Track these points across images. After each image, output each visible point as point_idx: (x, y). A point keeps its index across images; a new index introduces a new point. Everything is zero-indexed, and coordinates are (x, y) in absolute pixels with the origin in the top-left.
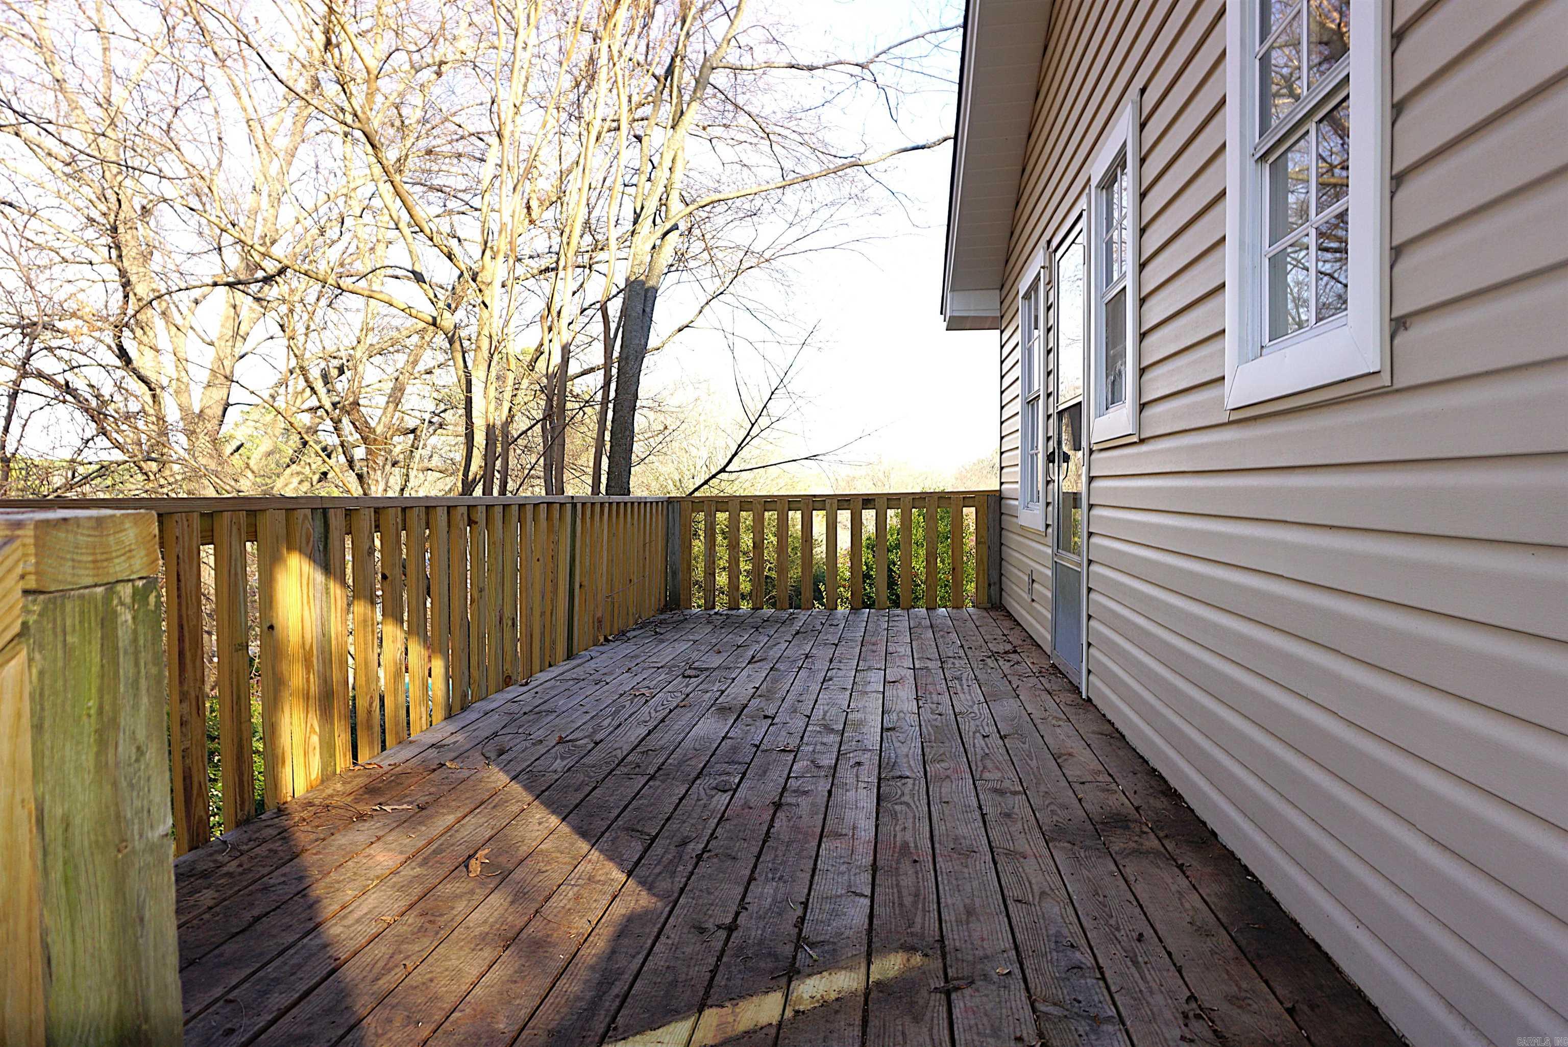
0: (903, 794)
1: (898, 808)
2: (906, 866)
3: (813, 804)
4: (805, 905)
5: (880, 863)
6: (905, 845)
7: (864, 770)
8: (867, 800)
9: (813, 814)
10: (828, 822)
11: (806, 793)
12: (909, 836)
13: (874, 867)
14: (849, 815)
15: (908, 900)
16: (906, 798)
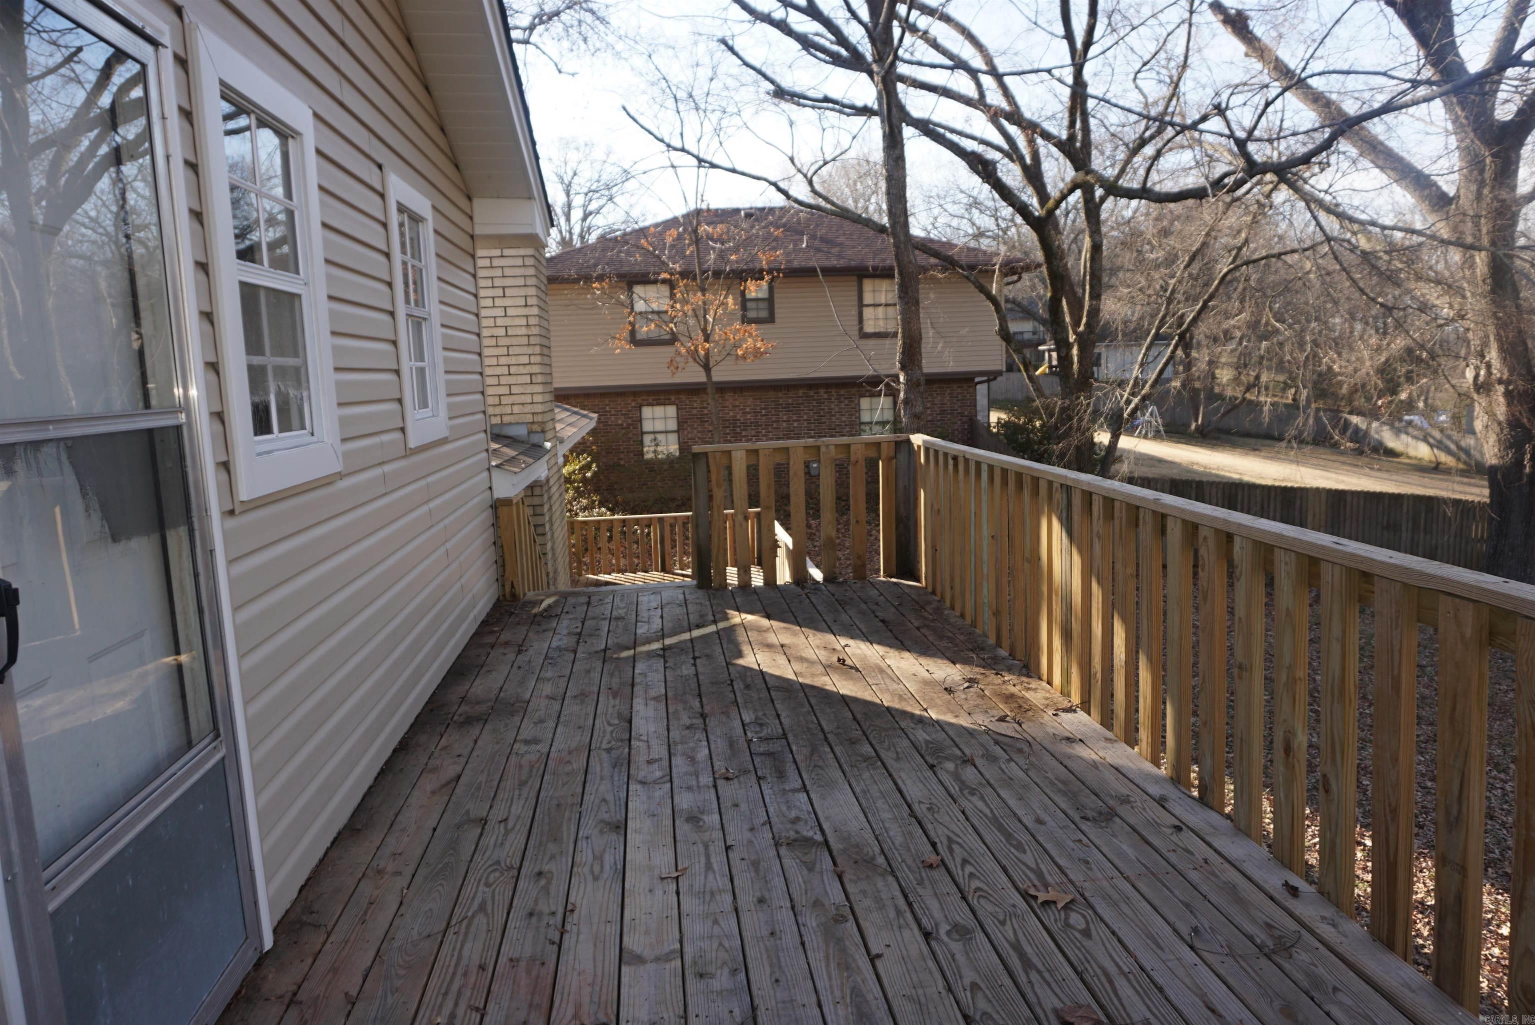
0: (612, 732)
1: (616, 721)
2: (615, 686)
3: (678, 719)
4: (665, 668)
5: (629, 688)
6: (614, 697)
7: (643, 758)
8: (639, 724)
9: (676, 712)
10: (664, 706)
11: (688, 728)
12: (612, 702)
13: (633, 685)
14: (651, 713)
15: (617, 673)
16: (609, 729)
